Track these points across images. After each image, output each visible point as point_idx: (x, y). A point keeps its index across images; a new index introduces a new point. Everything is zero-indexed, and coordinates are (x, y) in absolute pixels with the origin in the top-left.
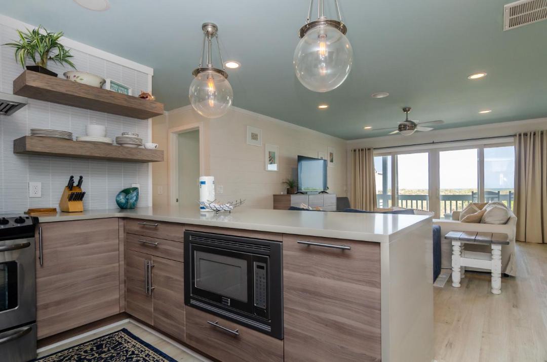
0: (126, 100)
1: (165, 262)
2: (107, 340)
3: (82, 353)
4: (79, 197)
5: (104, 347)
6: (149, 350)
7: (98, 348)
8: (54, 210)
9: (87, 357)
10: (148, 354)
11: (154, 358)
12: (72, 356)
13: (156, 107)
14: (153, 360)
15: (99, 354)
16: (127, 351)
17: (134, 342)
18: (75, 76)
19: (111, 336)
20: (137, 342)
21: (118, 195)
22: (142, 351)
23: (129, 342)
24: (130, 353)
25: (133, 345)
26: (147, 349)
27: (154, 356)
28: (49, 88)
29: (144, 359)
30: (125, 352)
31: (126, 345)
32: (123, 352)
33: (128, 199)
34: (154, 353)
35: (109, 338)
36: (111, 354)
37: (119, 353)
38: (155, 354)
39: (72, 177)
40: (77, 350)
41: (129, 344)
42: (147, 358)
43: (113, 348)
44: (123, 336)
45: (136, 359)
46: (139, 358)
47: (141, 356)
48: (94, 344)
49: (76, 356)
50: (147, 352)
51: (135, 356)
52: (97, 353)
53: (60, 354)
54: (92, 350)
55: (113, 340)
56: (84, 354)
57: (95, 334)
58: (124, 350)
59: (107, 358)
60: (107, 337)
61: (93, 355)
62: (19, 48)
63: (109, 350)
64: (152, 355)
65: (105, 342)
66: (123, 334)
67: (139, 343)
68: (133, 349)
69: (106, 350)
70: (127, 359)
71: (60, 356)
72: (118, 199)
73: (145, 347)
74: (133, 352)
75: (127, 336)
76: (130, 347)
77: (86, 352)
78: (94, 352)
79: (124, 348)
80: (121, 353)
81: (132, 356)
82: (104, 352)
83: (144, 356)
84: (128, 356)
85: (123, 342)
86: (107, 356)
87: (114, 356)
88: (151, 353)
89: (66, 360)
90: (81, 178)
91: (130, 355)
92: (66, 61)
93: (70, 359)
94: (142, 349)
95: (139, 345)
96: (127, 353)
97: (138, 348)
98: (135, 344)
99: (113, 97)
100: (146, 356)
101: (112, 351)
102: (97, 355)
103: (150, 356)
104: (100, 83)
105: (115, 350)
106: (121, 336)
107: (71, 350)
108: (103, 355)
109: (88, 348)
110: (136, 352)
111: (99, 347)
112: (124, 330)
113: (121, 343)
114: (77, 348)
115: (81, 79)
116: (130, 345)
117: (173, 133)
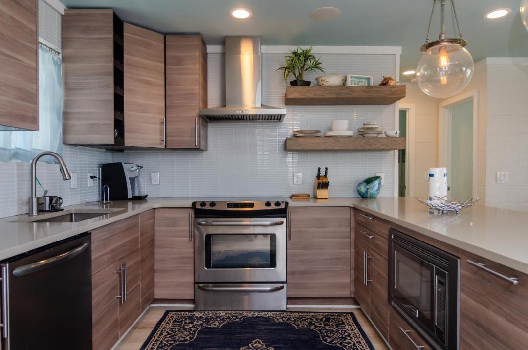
0: (364, 91)
1: (378, 257)
2: (336, 317)
3: (314, 319)
4: (324, 185)
5: (330, 321)
6: (363, 339)
7: (325, 320)
8: (309, 196)
9: (316, 324)
10: (360, 342)
11: (363, 346)
12: (307, 319)
13: (396, 91)
14: (361, 348)
15: (325, 325)
16: (345, 332)
17: (354, 326)
18: (322, 80)
19: (340, 314)
20: (356, 328)
21: (360, 184)
22: (357, 337)
23: (350, 325)
24: (346, 334)
25: (353, 329)
26: (361, 337)
27: (364, 346)
28: (302, 97)
29: (354, 344)
30: (343, 332)
31: (347, 326)
32: (342, 331)
33: (367, 189)
34: (365, 342)
35: (337, 316)
36: (332, 329)
37: (339, 331)
38: (366, 344)
39: (319, 169)
40: (312, 316)
41: (350, 326)
42: (357, 344)
43: (336, 325)
44: (349, 318)
45: (349, 340)
46: (351, 341)
47: (354, 340)
48: (325, 316)
49: (309, 320)
50: (360, 339)
51: (349, 338)
52: (324, 323)
53: (300, 314)
54: (321, 320)
55: (340, 319)
56: (315, 321)
57: (329, 308)
58: (344, 330)
59: (329, 330)
60: (336, 314)
61: (321, 324)
62: (285, 70)
63: (333, 325)
64: (363, 344)
65: (333, 317)
66: (349, 317)
67: (357, 330)
68: (350, 332)
69: (331, 324)
70: (342, 338)
71: (300, 315)
72: (359, 189)
73: (361, 335)
74: (349, 334)
75: (351, 319)
76: (349, 329)
77: (317, 319)
78: (322, 322)
79: (344, 328)
80: (340, 331)
81: (347, 337)
82: (329, 325)
83: (356, 342)
84: (343, 336)
85: (346, 324)
86: (329, 329)
87: (334, 332)
88: (363, 342)
89: (303, 320)
90: (326, 169)
91: (346, 336)
92: (318, 68)
93: (305, 320)
94: (357, 335)
95: (357, 331)
96: (344, 333)
97: (355, 333)
98: (354, 329)
99: (353, 91)
100: (357, 342)
101: (335, 327)
102: (323, 325)
103: (361, 343)
104: (343, 80)
105: (337, 327)
106: (347, 318)
107: (308, 314)
108: (327, 327)
109: (320, 318)
110: (352, 336)
111: (328, 319)
112: (352, 314)
113: (344, 324)
114: (313, 314)
115: (327, 82)
116: (350, 328)
117: (443, 107)
